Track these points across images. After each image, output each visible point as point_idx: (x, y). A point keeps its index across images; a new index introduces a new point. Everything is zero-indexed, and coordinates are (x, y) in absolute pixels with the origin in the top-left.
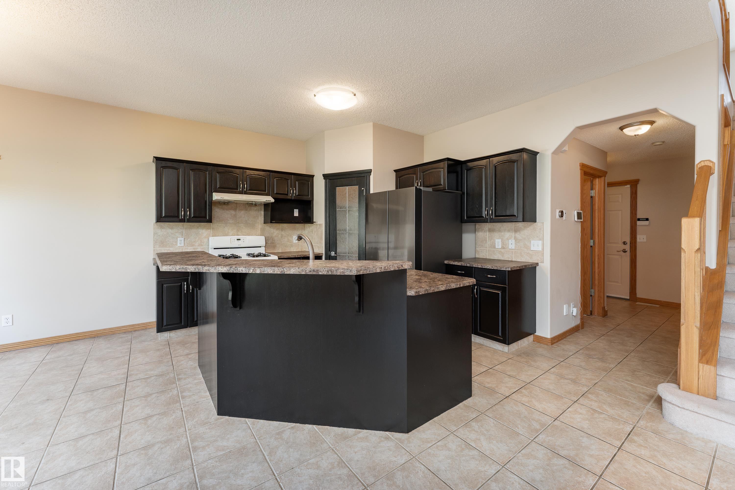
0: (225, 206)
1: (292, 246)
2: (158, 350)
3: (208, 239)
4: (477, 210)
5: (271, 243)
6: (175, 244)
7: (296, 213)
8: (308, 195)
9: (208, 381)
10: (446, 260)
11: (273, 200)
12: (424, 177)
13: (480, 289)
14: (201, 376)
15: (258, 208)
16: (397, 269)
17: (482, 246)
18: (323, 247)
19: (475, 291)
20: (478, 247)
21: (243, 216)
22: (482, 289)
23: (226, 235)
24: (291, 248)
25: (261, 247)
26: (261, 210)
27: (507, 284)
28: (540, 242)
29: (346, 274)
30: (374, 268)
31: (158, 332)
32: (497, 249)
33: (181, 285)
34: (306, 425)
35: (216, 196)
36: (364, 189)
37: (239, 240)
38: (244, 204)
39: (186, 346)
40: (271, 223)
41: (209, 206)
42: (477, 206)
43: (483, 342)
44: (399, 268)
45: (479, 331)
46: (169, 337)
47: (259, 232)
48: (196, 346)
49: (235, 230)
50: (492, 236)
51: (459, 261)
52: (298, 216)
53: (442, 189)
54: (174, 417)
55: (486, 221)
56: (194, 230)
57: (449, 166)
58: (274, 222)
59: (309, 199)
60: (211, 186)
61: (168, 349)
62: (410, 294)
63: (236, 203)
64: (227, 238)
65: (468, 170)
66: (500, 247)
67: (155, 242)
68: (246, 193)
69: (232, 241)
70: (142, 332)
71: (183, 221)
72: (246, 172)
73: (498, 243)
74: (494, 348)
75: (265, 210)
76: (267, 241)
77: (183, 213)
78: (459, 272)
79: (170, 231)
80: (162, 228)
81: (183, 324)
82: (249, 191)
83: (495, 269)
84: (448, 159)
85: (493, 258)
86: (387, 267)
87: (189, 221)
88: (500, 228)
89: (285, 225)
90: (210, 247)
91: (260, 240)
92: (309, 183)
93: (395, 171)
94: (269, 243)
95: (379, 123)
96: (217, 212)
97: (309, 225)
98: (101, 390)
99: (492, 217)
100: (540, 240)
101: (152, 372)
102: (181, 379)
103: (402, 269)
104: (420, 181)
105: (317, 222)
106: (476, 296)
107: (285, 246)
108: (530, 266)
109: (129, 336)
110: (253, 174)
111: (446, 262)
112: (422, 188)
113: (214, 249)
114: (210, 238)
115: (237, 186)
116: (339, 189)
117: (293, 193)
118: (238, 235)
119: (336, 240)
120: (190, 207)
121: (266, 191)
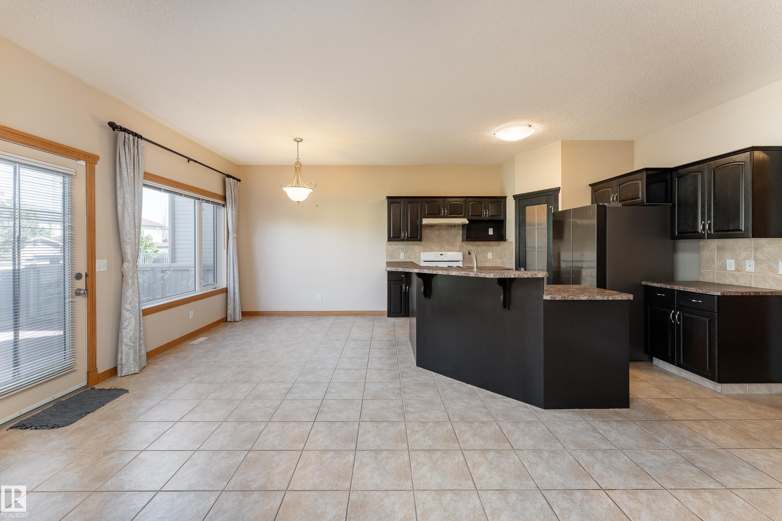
0: (432, 228)
1: (487, 261)
2: (388, 328)
3: (420, 254)
4: (691, 224)
5: (468, 259)
6: (398, 257)
7: (491, 232)
8: (501, 215)
9: (413, 350)
10: (645, 280)
11: (467, 222)
12: (620, 190)
13: (683, 315)
14: (410, 346)
15: (457, 228)
16: (531, 277)
17: (708, 267)
18: (513, 263)
19: (677, 317)
20: (702, 268)
21: (445, 236)
22: (685, 314)
23: (433, 251)
24: (486, 263)
25: (459, 261)
26: (460, 230)
27: (716, 311)
29: (487, 277)
30: (508, 275)
31: (388, 317)
32: (728, 272)
33: (401, 286)
34: (469, 385)
35: (425, 221)
36: (552, 208)
37: (442, 255)
38: (446, 225)
39: (404, 328)
40: (467, 241)
41: (420, 229)
42: (691, 220)
43: (690, 377)
44: (533, 276)
45: (683, 362)
46: (395, 321)
47: (458, 248)
48: (409, 330)
49: (439, 247)
50: (722, 255)
51: (668, 284)
52: (492, 234)
53: (640, 203)
54: (393, 361)
55: (701, 237)
56: (411, 247)
57: (648, 177)
58: (469, 240)
59: (501, 219)
60: (421, 214)
61: (393, 329)
62: (546, 298)
63: (440, 226)
64: (433, 254)
65: (679, 178)
66: (733, 269)
67: (387, 255)
68: (446, 217)
69: (436, 256)
70: (380, 317)
71: (403, 240)
72: (446, 200)
73: (731, 265)
74: (704, 385)
75: (463, 230)
76: (465, 257)
77: (403, 235)
78: (659, 294)
79: (395, 247)
80: (391, 245)
81: (402, 315)
82: (449, 215)
83: (700, 292)
84: (647, 169)
85: (723, 283)
86: (520, 275)
87: (407, 240)
88: (734, 245)
89: (481, 243)
90: (421, 260)
91: (458, 256)
92: (501, 205)
93: (590, 185)
95: (569, 140)
96: (426, 233)
97: (503, 242)
98: (360, 341)
99: (711, 232)
101: (384, 338)
102: (399, 345)
103: (536, 278)
104: (616, 194)
105: (509, 240)
106: (678, 323)
107: (481, 262)
109: (373, 318)
110: (452, 201)
111: (643, 283)
112: (605, 204)
113: (424, 261)
114: (421, 253)
115: (440, 212)
116: (528, 208)
117: (486, 214)
118: (441, 251)
119: (526, 257)
120: (407, 230)
121: (462, 215)
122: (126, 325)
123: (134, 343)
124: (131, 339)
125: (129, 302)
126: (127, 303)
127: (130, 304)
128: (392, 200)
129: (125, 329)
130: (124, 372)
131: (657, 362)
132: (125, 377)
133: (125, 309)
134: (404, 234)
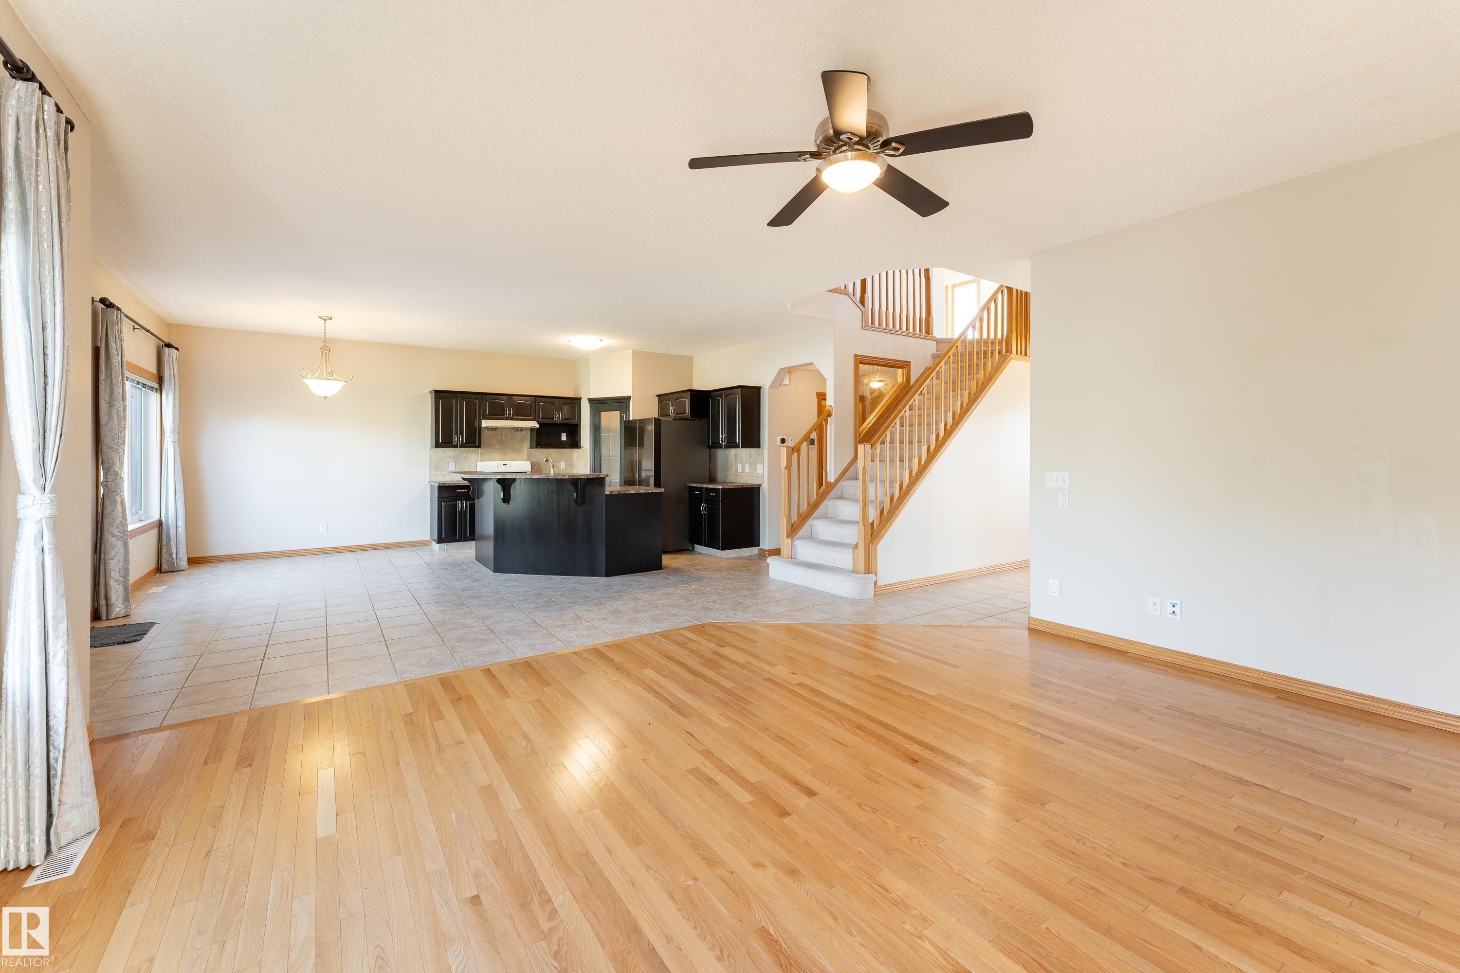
0: (493, 432)
2: (441, 555)
4: (718, 437)
5: (537, 469)
6: (446, 468)
7: (564, 437)
8: (575, 419)
10: (689, 483)
11: (538, 426)
12: (676, 405)
13: (708, 506)
14: (478, 563)
15: (524, 433)
17: (731, 470)
19: (704, 508)
20: (728, 471)
21: (510, 442)
23: (493, 460)
25: (526, 472)
26: (527, 434)
27: (721, 500)
28: (762, 465)
31: (438, 542)
33: (456, 504)
35: (485, 423)
36: (624, 416)
37: (506, 465)
38: (510, 429)
39: (462, 554)
40: (536, 448)
41: (478, 433)
42: (717, 434)
44: (597, 476)
46: (446, 548)
47: (525, 457)
49: (502, 455)
50: (737, 460)
51: (701, 483)
52: (562, 440)
53: (686, 417)
55: (723, 447)
56: (465, 455)
57: (692, 396)
58: (539, 447)
59: (575, 423)
60: (480, 413)
62: (607, 493)
63: (503, 429)
64: (495, 463)
65: (713, 399)
66: (741, 471)
67: (431, 466)
68: (512, 419)
69: (497, 466)
70: (423, 545)
71: (456, 446)
72: (512, 398)
73: (740, 468)
75: (531, 434)
76: (533, 466)
78: (696, 492)
79: (443, 455)
80: (438, 452)
81: (457, 538)
82: (515, 416)
84: (691, 390)
85: (737, 482)
87: (461, 446)
88: (741, 453)
89: (552, 450)
91: (525, 465)
92: (575, 407)
93: (657, 396)
94: (535, 467)
95: (638, 350)
96: (485, 438)
97: (577, 449)
99: (726, 444)
100: (762, 464)
103: (599, 478)
104: (673, 408)
105: (583, 447)
106: (705, 513)
108: (749, 487)
109: (413, 550)
110: (518, 400)
112: (661, 418)
114: (478, 463)
115: (504, 413)
116: (603, 413)
117: (559, 417)
118: (504, 460)
119: (600, 466)
120: (461, 434)
121: (531, 416)
122: (113, 554)
123: (124, 577)
124: (120, 572)
125: (115, 525)
126: (113, 526)
127: (118, 528)
128: (440, 395)
129: (112, 559)
130: (114, 613)
131: (698, 547)
132: (116, 620)
133: (111, 534)
134: (457, 439)
